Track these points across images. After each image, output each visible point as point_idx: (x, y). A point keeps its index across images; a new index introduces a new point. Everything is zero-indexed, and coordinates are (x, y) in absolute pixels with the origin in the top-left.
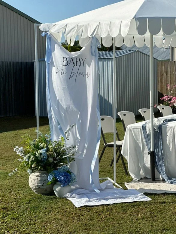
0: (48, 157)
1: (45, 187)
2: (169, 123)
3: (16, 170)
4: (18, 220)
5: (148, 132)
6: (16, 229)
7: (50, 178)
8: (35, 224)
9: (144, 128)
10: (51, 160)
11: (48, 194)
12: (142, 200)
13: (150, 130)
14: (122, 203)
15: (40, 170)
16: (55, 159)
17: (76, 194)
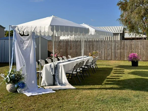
0: (15, 77)
1: (13, 90)
2: (60, 64)
3: (2, 83)
4: (6, 102)
5: (52, 67)
6: (6, 106)
7: (16, 86)
8: (13, 103)
9: (51, 66)
10: (16, 79)
11: (15, 92)
12: (52, 92)
13: (53, 67)
14: (45, 94)
15: (12, 83)
16: (18, 78)
17: (27, 91)
